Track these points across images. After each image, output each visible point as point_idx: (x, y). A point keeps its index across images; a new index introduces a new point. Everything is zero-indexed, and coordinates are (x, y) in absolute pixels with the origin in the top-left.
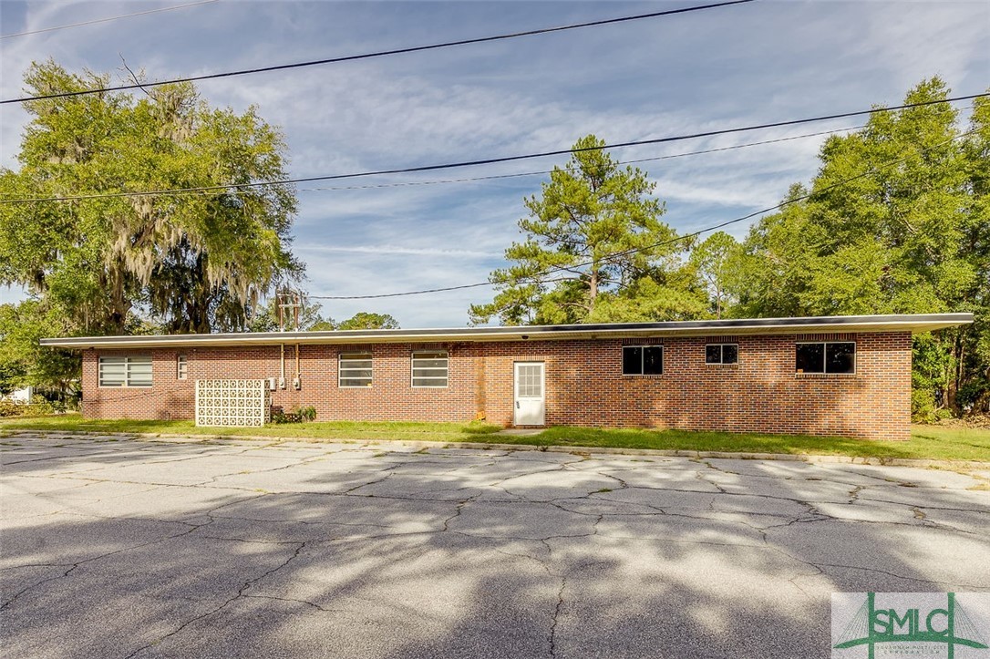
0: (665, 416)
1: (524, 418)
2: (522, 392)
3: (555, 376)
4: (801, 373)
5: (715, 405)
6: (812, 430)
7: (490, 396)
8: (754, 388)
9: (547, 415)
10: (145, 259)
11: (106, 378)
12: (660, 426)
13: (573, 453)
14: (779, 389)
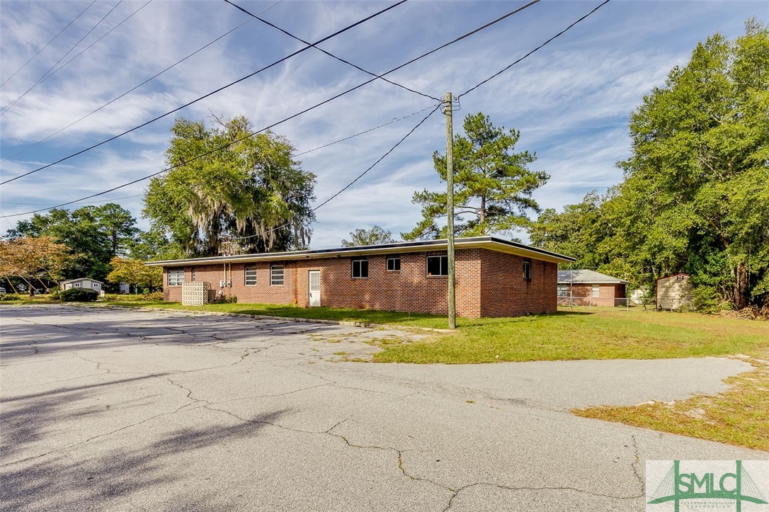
0: (369, 302)
1: (314, 303)
2: (312, 288)
3: (325, 279)
4: (430, 275)
5: (390, 294)
6: (434, 311)
7: (299, 291)
8: (407, 285)
9: (322, 301)
10: (202, 219)
11: (172, 281)
12: (367, 307)
13: (326, 323)
14: (419, 286)
